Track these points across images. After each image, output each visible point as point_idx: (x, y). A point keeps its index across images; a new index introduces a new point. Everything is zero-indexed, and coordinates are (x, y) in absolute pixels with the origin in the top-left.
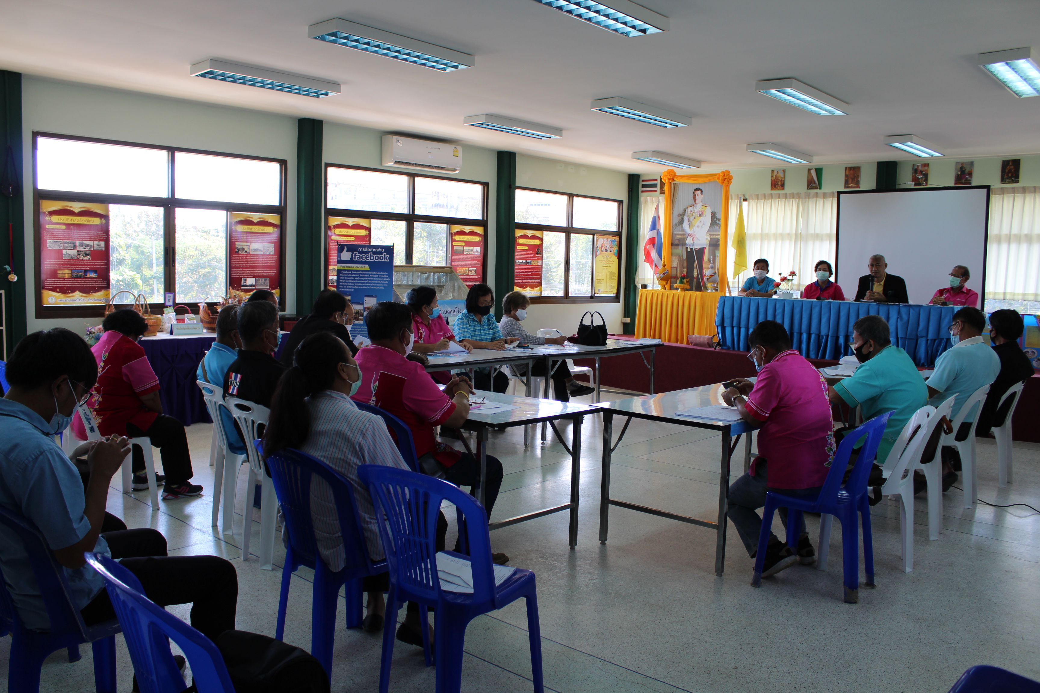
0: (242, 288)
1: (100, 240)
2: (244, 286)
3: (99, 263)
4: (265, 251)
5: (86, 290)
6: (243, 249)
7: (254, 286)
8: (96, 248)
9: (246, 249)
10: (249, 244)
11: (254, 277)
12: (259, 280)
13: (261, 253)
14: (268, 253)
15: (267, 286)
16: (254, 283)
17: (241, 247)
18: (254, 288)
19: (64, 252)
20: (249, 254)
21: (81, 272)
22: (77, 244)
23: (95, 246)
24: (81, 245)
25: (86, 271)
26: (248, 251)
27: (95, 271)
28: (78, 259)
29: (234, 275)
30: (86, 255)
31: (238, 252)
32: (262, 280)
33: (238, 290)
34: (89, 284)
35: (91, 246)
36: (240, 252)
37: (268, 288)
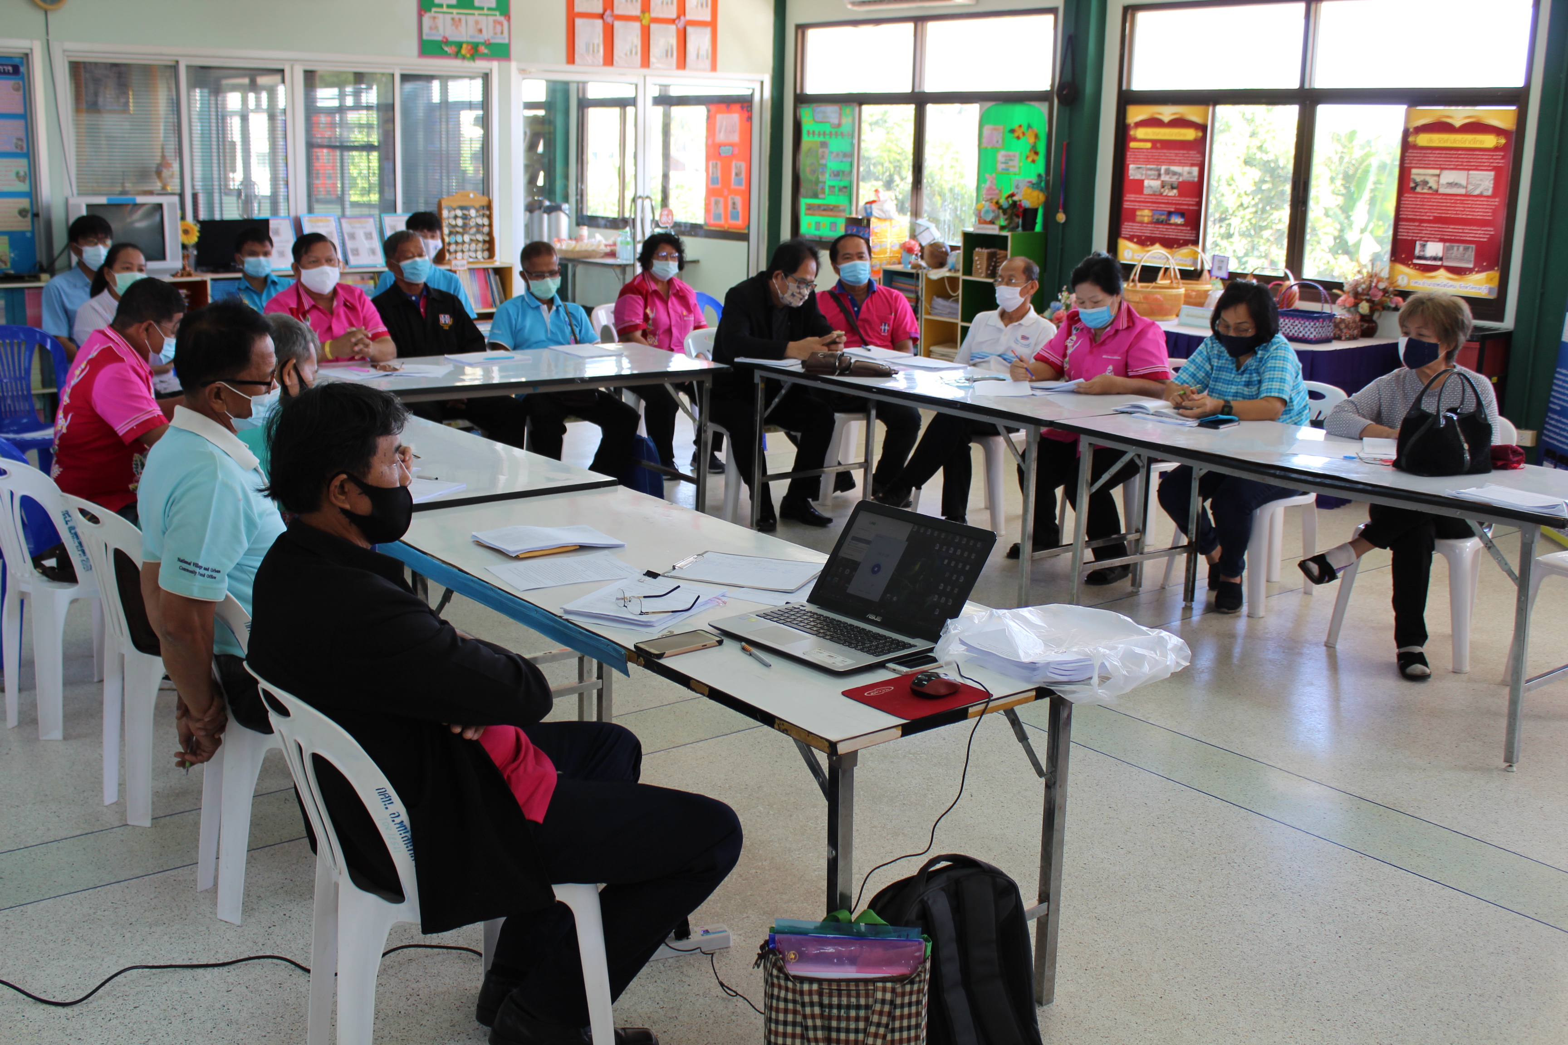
0: (1416, 261)
1: (1192, 165)
2: (1419, 258)
3: (1188, 202)
4: (1470, 187)
5: (1169, 243)
6: (1425, 183)
7: (1441, 259)
8: (1185, 177)
9: (1432, 183)
10: (1437, 172)
11: (1442, 240)
12: (1452, 248)
13: (1462, 191)
14: (1477, 192)
15: (1469, 261)
16: (1440, 255)
17: (1422, 178)
18: (1439, 263)
19: (1146, 183)
20: (1436, 192)
21: (1163, 215)
22: (1162, 171)
23: (1185, 174)
24: (1167, 172)
25: (1170, 214)
26: (1435, 187)
27: (1182, 214)
28: (1161, 194)
29: (1403, 235)
30: (1173, 188)
31: (1415, 188)
32: (1458, 249)
33: (1408, 266)
34: (1172, 234)
35: (1180, 175)
36: (1418, 189)
37: (1471, 266)
